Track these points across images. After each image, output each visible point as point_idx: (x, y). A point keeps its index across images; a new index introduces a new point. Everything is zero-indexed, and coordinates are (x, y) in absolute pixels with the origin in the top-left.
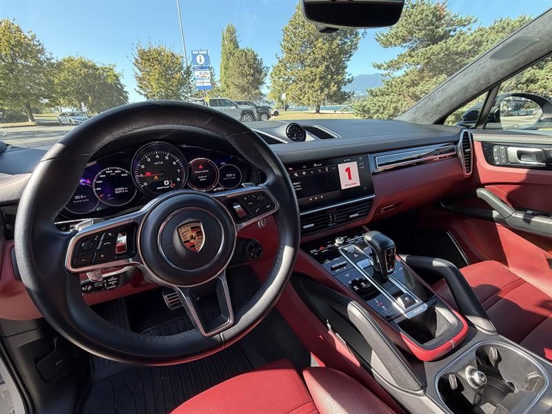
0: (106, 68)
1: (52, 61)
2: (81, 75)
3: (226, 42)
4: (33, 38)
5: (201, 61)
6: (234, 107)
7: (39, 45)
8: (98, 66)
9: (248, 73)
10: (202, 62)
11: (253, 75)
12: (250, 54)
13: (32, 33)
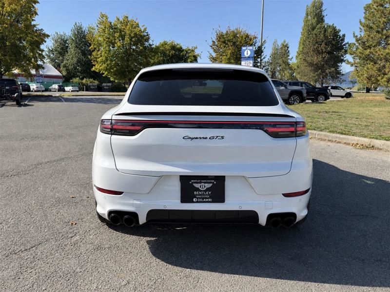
0: (189, 50)
1: (153, 46)
2: (169, 56)
3: (309, 17)
4: (145, 29)
5: (247, 54)
6: (283, 88)
7: (147, 35)
8: (184, 48)
9: (324, 50)
10: (249, 55)
11: (329, 53)
12: (329, 30)
13: (145, 27)
